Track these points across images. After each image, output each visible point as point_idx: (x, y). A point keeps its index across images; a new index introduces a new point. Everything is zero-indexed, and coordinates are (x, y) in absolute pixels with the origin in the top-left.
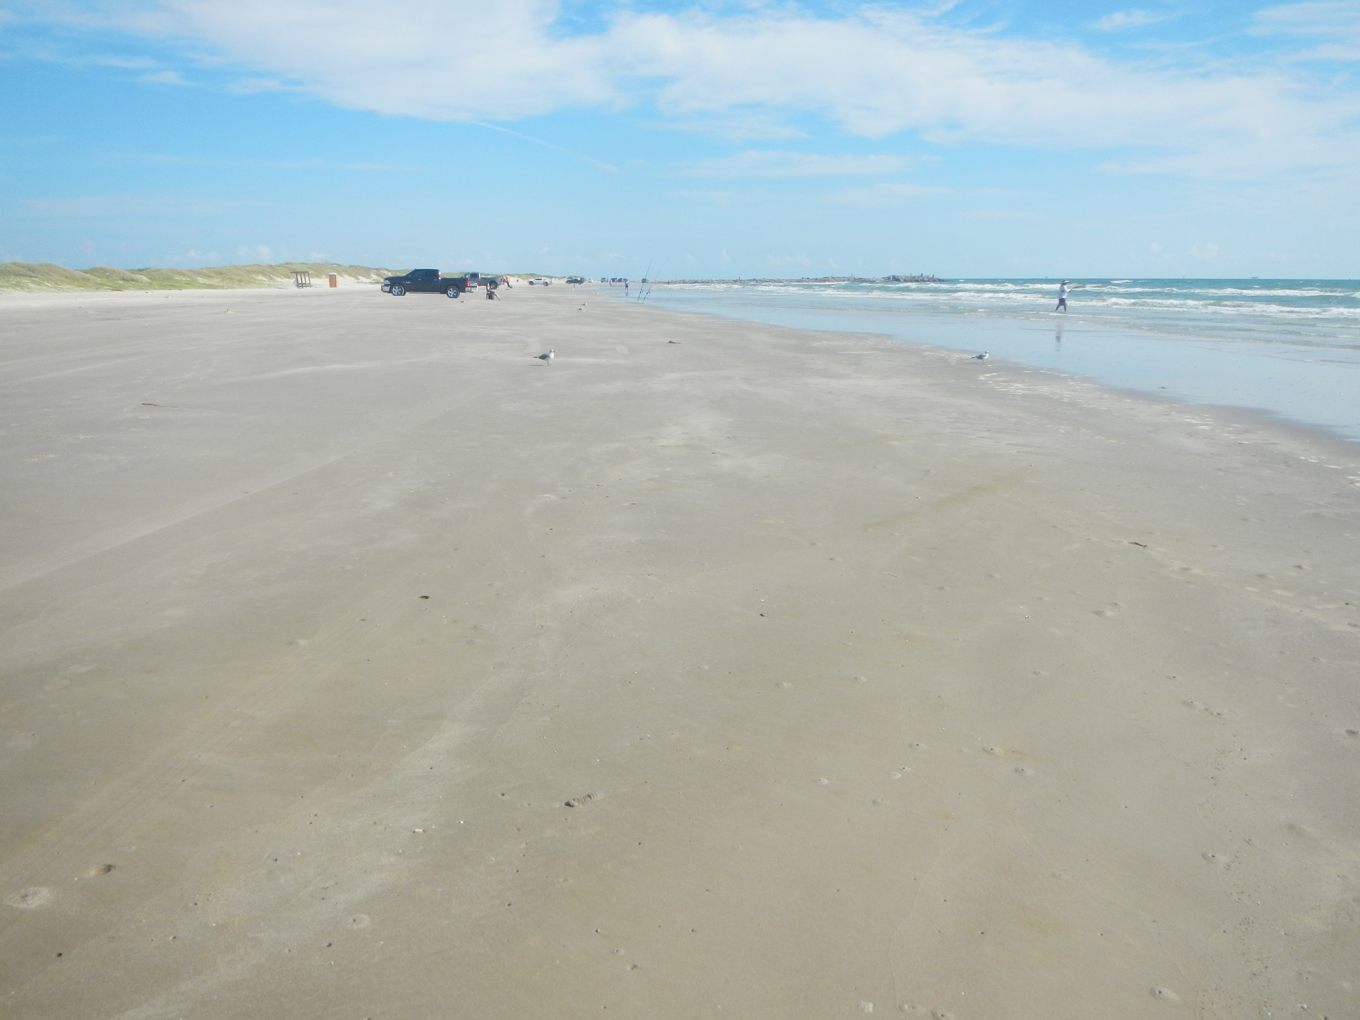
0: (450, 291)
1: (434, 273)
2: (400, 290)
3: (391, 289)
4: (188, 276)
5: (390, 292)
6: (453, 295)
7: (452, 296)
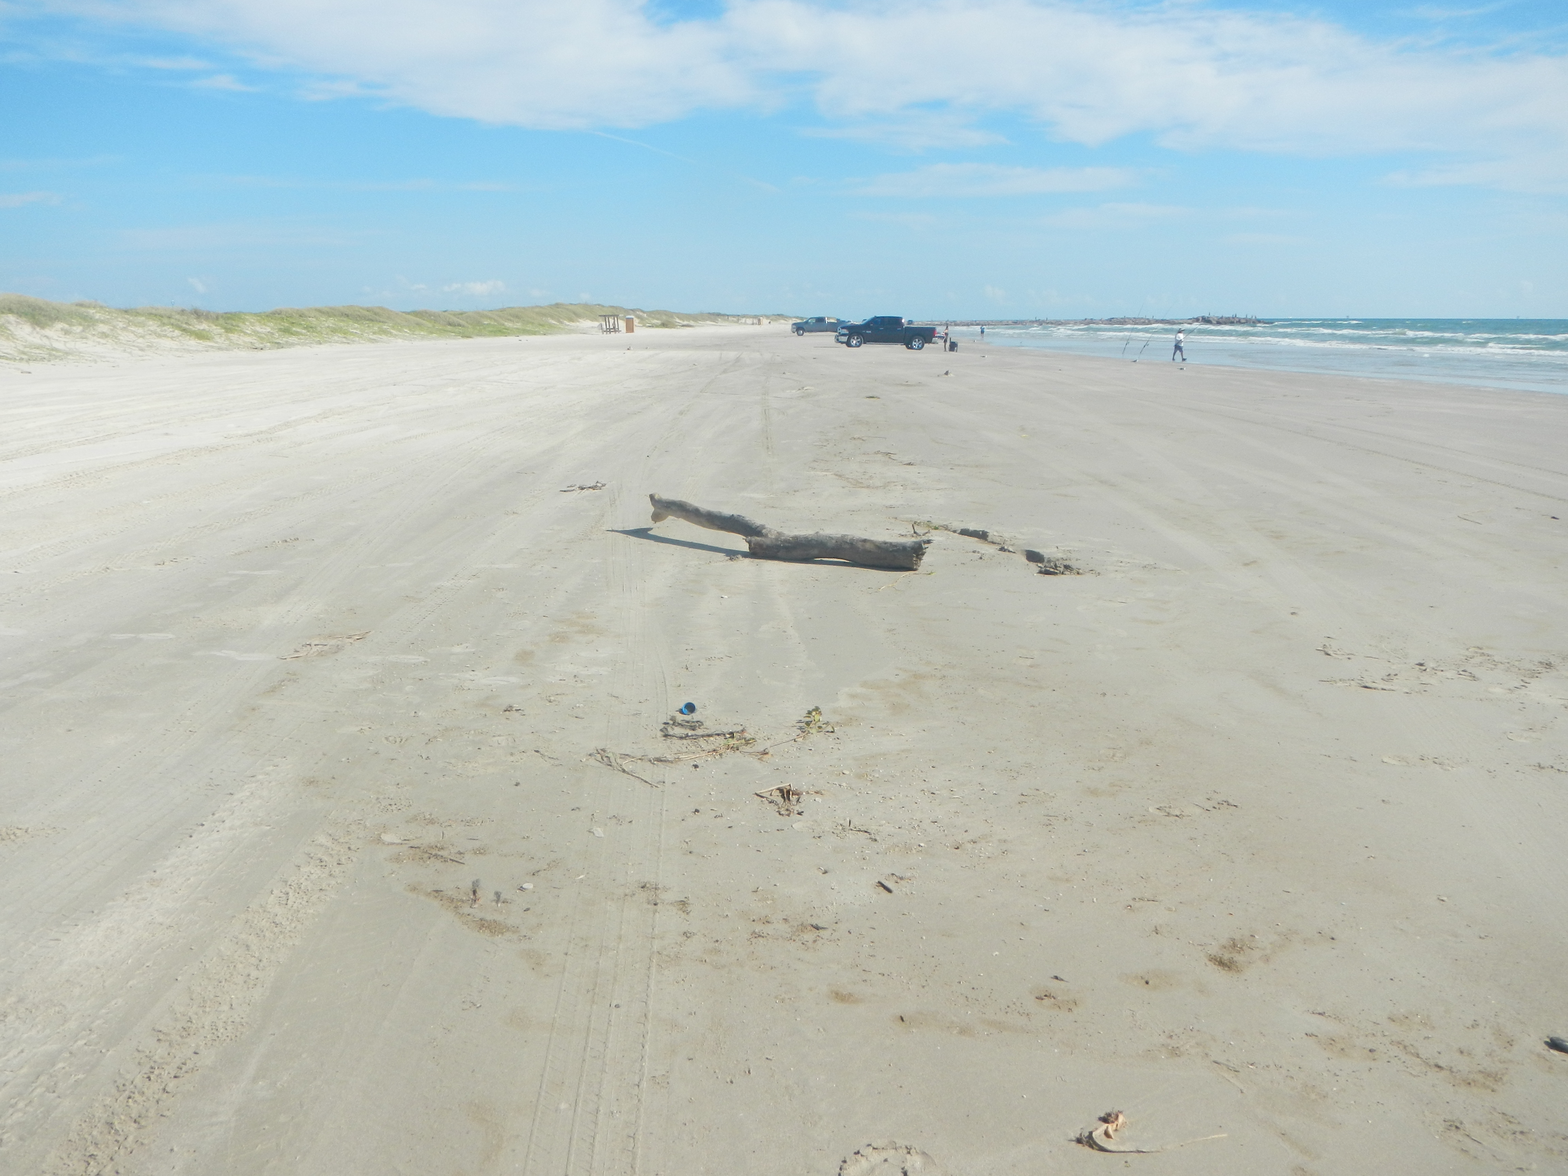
0: (915, 342)
1: (897, 321)
2: (859, 340)
3: (849, 339)
4: (494, 319)
5: (848, 344)
6: (918, 347)
7: (916, 348)
